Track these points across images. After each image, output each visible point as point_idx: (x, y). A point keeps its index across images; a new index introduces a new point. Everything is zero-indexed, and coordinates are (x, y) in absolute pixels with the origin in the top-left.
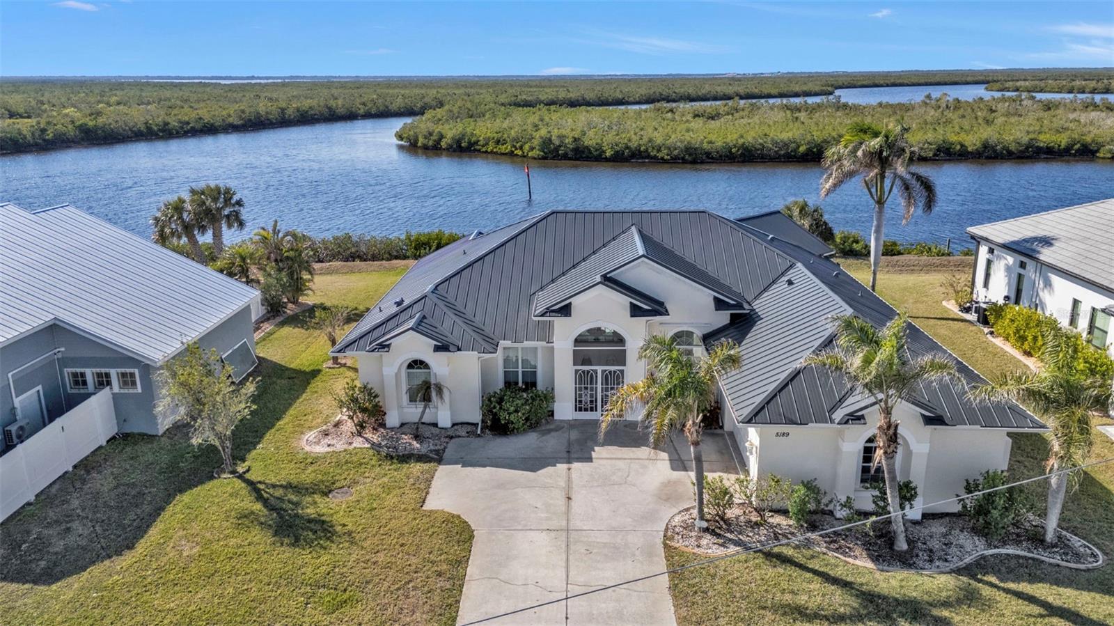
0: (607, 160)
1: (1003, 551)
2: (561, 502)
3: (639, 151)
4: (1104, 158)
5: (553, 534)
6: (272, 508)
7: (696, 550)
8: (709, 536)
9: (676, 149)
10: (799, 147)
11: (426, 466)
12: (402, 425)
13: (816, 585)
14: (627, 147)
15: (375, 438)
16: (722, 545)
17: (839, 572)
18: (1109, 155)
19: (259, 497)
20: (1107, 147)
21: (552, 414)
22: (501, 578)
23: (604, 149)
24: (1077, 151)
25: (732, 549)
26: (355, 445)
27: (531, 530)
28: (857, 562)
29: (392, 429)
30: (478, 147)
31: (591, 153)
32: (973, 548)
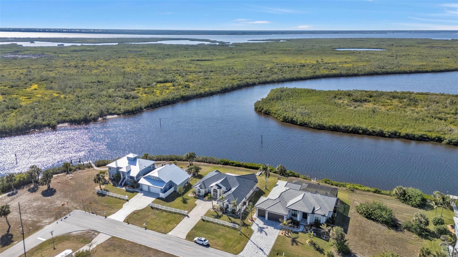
3: (306, 124)
9: (316, 125)
10: (350, 128)
11: (197, 199)
14: (304, 122)
19: (183, 199)
23: (298, 121)
24: (437, 140)
26: (192, 196)
29: (196, 195)
30: (270, 114)
31: (295, 122)
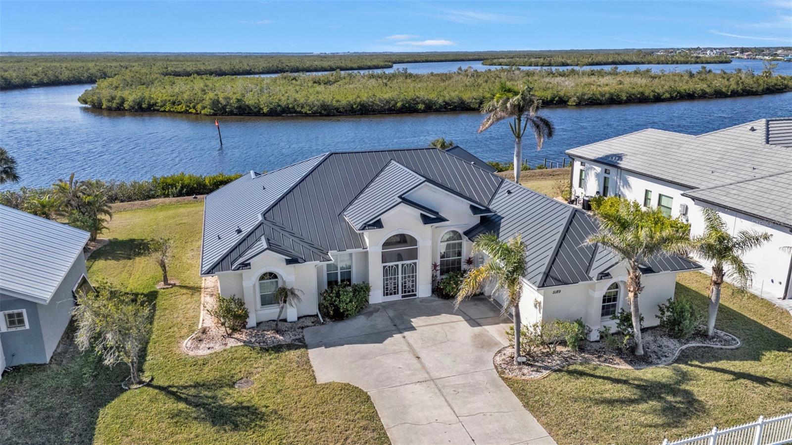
0: (265, 115)
1: (690, 345)
2: (415, 361)
3: (288, 107)
4: (572, 105)
5: (424, 384)
6: (197, 405)
7: (523, 377)
8: (525, 367)
9: (314, 106)
10: (396, 103)
11: (298, 352)
12: (258, 324)
13: (609, 386)
14: (279, 105)
15: (244, 337)
16: (537, 371)
17: (615, 375)
18: (574, 104)
19: (179, 399)
20: (573, 99)
21: (367, 301)
22: (410, 422)
23: (262, 107)
25: (545, 373)
26: (229, 345)
27: (406, 384)
28: (621, 367)
29: (253, 328)
30: (157, 108)
31: (251, 109)
32: (674, 347)
